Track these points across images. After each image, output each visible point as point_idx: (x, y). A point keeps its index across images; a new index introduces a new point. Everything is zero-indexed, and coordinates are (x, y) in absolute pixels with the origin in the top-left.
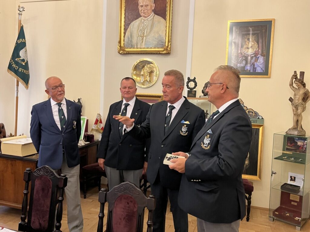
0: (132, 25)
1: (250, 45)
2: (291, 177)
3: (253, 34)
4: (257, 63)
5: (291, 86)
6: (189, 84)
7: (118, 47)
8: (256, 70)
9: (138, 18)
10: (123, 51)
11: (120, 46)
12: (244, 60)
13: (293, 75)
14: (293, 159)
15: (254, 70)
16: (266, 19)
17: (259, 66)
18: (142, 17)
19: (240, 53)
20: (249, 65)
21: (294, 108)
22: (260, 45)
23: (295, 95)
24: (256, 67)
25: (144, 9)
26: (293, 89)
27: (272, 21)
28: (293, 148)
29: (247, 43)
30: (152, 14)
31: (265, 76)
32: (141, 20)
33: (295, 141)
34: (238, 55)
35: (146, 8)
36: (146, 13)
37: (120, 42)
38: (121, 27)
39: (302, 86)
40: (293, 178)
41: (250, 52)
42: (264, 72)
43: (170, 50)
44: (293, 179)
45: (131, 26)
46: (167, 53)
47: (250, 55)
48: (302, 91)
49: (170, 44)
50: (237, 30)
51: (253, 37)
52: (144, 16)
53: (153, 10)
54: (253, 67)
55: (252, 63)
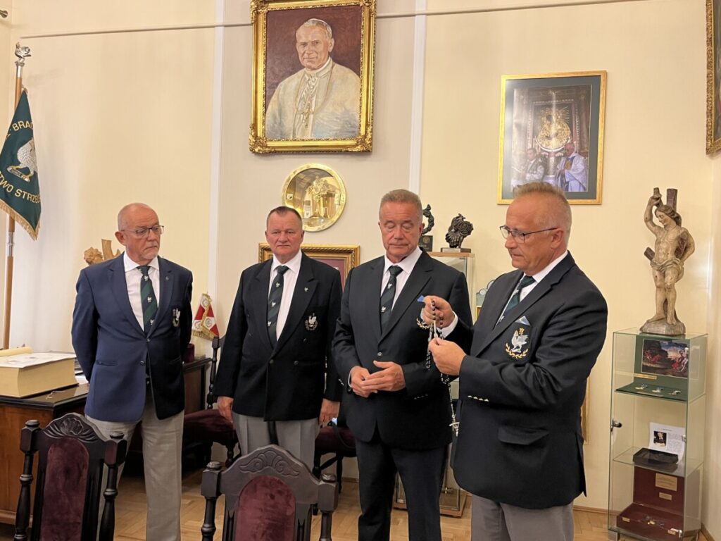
0: (282, 88)
1: (553, 131)
2: (656, 433)
3: (559, 106)
4: (571, 172)
5: (649, 223)
7: (251, 137)
8: (568, 186)
9: (296, 72)
10: (261, 147)
11: (256, 136)
12: (541, 164)
13: (652, 198)
14: (658, 391)
15: (564, 188)
16: (588, 72)
17: (576, 179)
18: (305, 69)
19: (532, 149)
20: (551, 176)
21: (657, 273)
22: (576, 130)
23: (658, 242)
24: (567, 180)
25: (309, 50)
26: (653, 229)
27: (600, 76)
28: (658, 366)
29: (546, 126)
30: (328, 63)
31: (589, 201)
32: (304, 75)
33: (663, 349)
34: (527, 154)
35: (313, 48)
36: (314, 60)
37: (254, 127)
38: (256, 92)
39: (674, 223)
40: (661, 436)
41: (554, 145)
42: (587, 191)
43: (371, 144)
44: (660, 438)
45: (280, 90)
46: (363, 151)
47: (553, 154)
48: (673, 234)
49: (369, 129)
50: (522, 97)
51: (560, 111)
52: (309, 67)
53: (329, 53)
54: (562, 181)
55: (558, 171)
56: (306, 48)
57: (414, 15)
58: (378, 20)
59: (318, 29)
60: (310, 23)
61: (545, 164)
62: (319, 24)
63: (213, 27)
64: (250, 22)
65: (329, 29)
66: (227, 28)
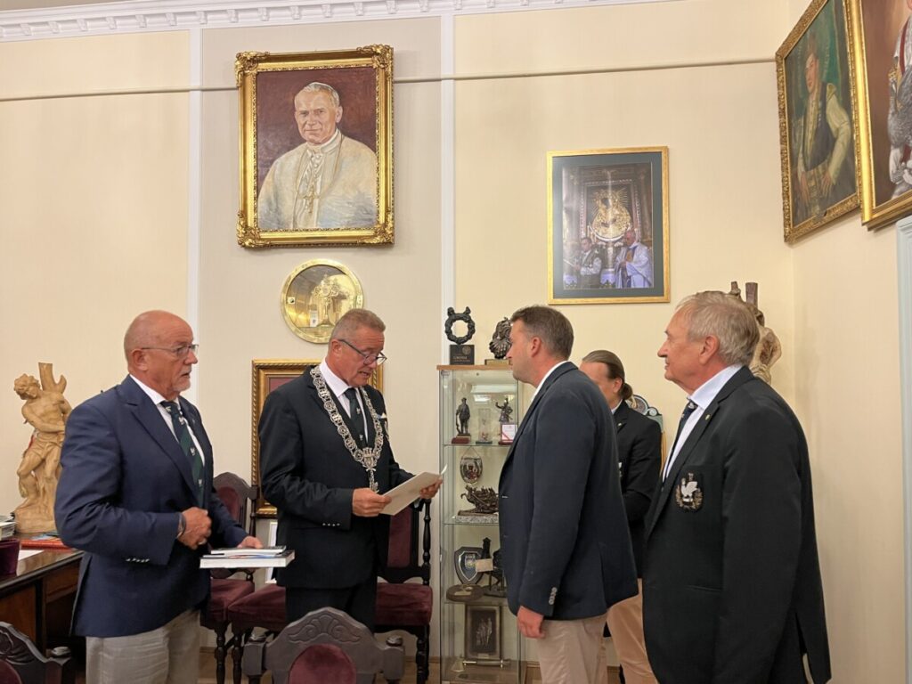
0: (278, 166)
1: (610, 217)
3: (615, 188)
4: (633, 264)
6: (452, 328)
7: (239, 228)
8: (630, 282)
10: (253, 239)
11: (246, 226)
12: (597, 256)
15: (626, 284)
16: (646, 148)
17: (638, 273)
18: (307, 143)
19: (586, 238)
20: (610, 270)
22: (637, 215)
24: (629, 274)
25: (311, 120)
27: (661, 152)
29: (601, 211)
30: (335, 135)
31: (656, 299)
32: (305, 151)
34: (580, 244)
35: (317, 118)
36: (317, 132)
37: (243, 214)
38: (245, 172)
41: (612, 234)
42: (653, 286)
43: (392, 234)
45: (275, 167)
46: (383, 243)
47: (611, 244)
49: (390, 217)
50: (572, 177)
51: (617, 193)
52: (312, 141)
53: (336, 124)
54: (623, 276)
55: (618, 264)
56: (308, 118)
57: (439, 80)
58: (395, 85)
59: (321, 95)
60: (312, 87)
61: (603, 256)
62: (322, 88)
63: (187, 91)
64: (235, 86)
65: (336, 95)
66: (205, 93)
